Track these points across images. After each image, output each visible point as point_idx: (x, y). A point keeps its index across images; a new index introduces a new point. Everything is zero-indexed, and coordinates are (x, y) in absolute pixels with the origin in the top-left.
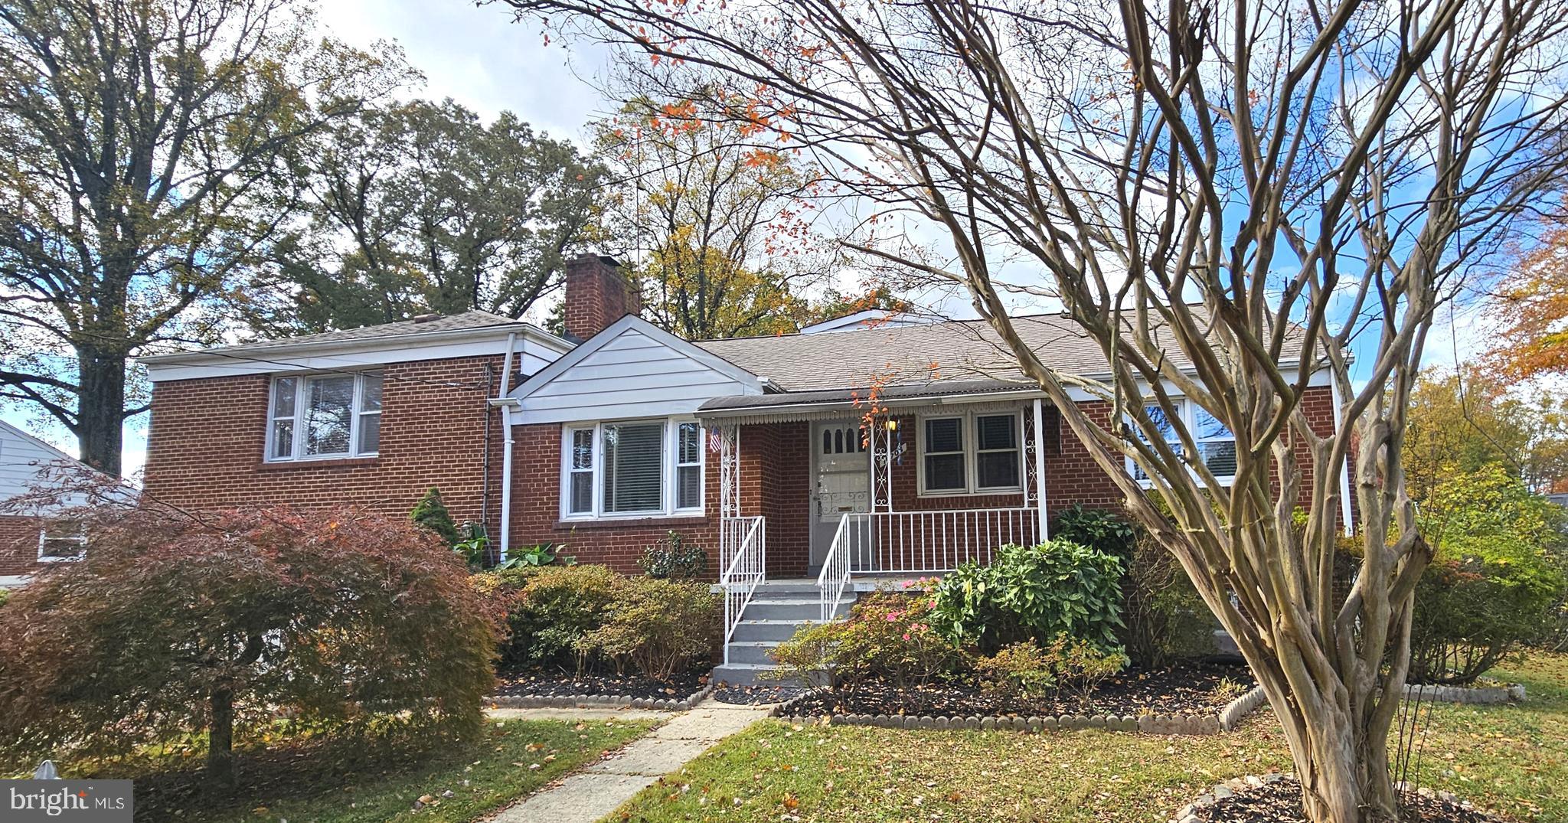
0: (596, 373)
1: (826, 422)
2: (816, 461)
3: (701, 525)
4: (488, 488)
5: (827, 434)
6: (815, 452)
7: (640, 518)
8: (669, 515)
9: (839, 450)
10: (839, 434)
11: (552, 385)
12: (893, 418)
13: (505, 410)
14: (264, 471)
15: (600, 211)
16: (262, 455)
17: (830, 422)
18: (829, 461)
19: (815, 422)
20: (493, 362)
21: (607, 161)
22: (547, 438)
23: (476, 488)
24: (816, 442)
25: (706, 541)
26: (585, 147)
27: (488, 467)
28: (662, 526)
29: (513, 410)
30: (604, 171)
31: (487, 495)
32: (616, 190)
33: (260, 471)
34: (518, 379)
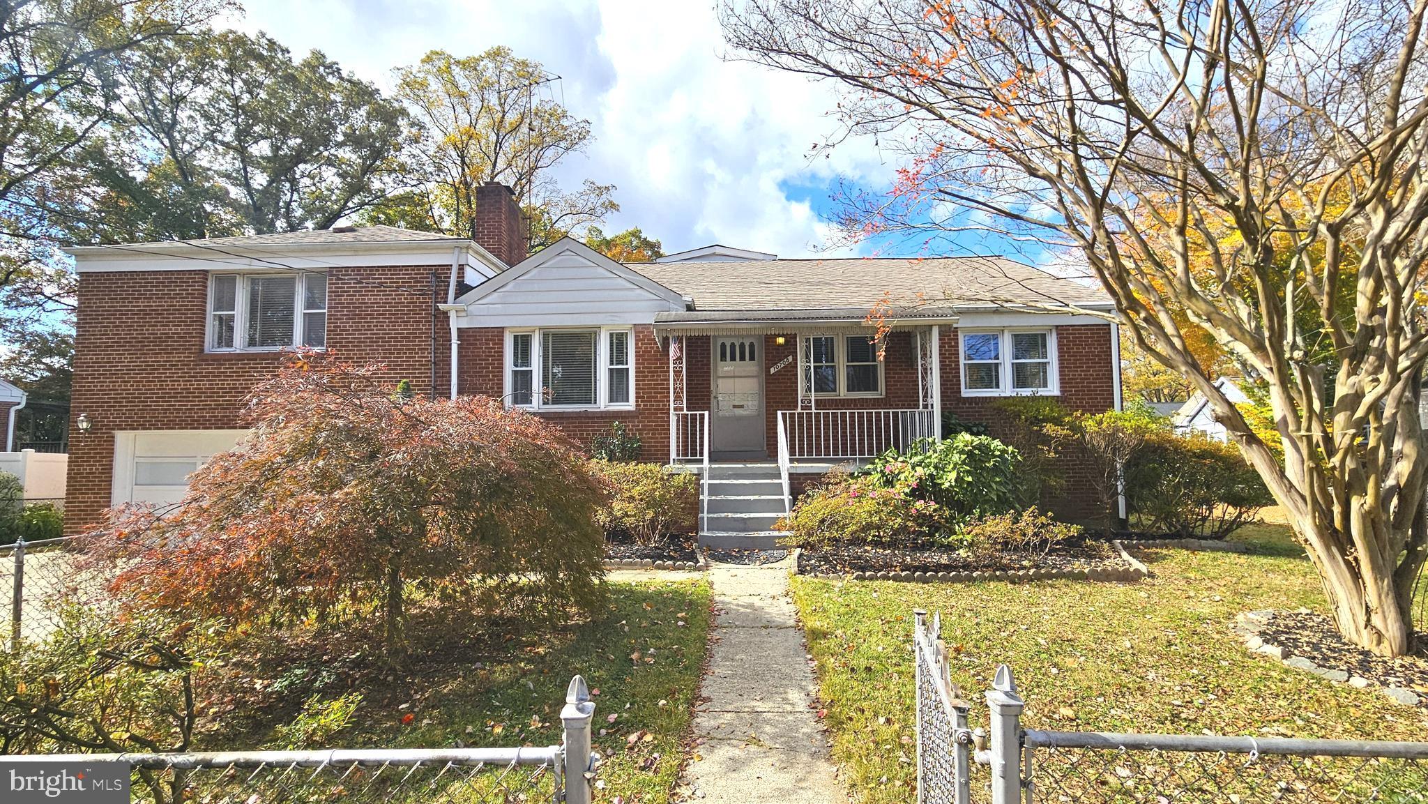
0: (536, 287)
1: (723, 336)
2: (716, 367)
3: (632, 417)
4: (435, 381)
5: (723, 345)
6: (715, 359)
7: (578, 410)
8: (603, 409)
9: (733, 359)
10: (733, 346)
11: (495, 294)
12: (782, 336)
13: (452, 315)
14: (207, 360)
15: (399, 148)
16: (203, 346)
17: (727, 336)
18: (726, 367)
19: (715, 336)
20: (440, 273)
21: (406, 104)
22: (492, 340)
23: (423, 381)
24: (715, 352)
25: (637, 430)
26: (388, 89)
27: (435, 363)
28: (598, 418)
29: (460, 314)
30: (403, 112)
31: (435, 388)
32: (414, 130)
33: (203, 361)
34: (463, 289)
